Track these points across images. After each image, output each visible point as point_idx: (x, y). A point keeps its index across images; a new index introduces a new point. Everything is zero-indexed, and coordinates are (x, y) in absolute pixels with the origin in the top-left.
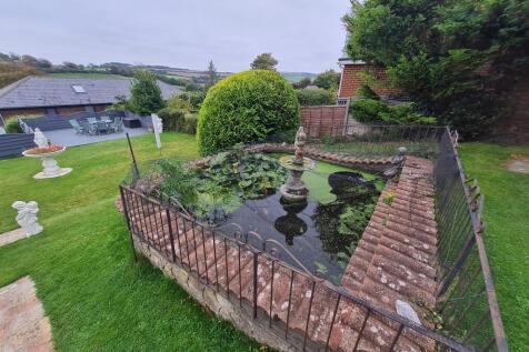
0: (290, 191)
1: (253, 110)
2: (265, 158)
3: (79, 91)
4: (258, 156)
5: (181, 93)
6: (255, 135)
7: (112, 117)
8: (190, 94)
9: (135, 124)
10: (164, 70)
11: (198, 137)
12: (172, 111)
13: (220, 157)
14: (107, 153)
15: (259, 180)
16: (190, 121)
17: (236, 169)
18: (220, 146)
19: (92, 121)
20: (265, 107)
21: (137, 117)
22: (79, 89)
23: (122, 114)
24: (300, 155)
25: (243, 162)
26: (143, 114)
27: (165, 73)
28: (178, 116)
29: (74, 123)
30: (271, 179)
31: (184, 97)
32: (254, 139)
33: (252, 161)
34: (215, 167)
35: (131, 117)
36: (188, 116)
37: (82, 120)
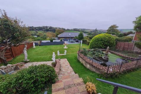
0: (104, 58)
1: (102, 42)
2: (102, 52)
3: (70, 35)
4: (100, 51)
5: (87, 35)
6: (101, 47)
7: (74, 40)
8: (89, 36)
9: (77, 41)
10: (84, 29)
11: (89, 45)
12: (85, 39)
13: (93, 50)
14: (73, 46)
15: (99, 55)
16: (88, 42)
17: (95, 52)
18: (93, 48)
19: (71, 40)
20: (105, 42)
21: (78, 40)
22: (70, 34)
23: (75, 39)
24: (108, 51)
25: (97, 51)
26: (79, 40)
27: (84, 30)
28: (86, 41)
29: (68, 40)
30: (102, 55)
31: (88, 37)
32: (101, 48)
33: (99, 52)
34: (91, 51)
35: (77, 40)
36: (88, 41)
37: (69, 40)
